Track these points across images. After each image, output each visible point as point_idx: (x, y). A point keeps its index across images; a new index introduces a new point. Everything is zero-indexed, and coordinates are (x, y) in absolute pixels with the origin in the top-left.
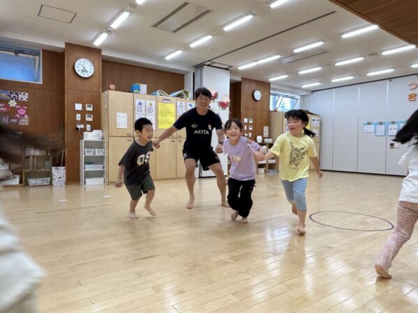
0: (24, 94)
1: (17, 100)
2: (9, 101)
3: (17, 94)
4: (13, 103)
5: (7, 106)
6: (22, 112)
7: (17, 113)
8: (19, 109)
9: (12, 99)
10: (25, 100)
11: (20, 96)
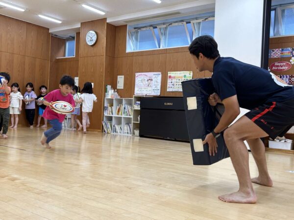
2: (290, 58)
5: (289, 64)
9: (293, 56)
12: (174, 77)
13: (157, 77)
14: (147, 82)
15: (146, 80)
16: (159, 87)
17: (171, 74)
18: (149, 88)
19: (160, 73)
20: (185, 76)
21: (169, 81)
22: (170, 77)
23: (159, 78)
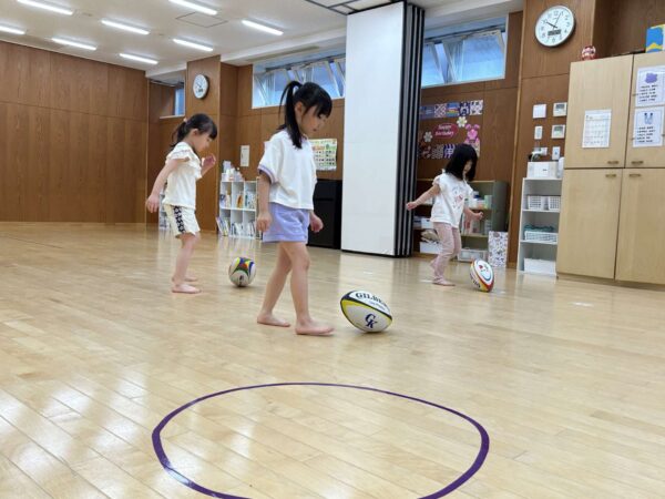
0: (477, 104)
1: (468, 116)
2: (457, 118)
3: (468, 105)
4: (462, 122)
5: (455, 128)
6: (472, 135)
7: (467, 137)
8: (470, 130)
9: (461, 115)
10: (478, 113)
11: (472, 107)
20: (328, 146)
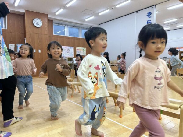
12: (79, 50)
13: (71, 49)
14: (67, 51)
15: (66, 50)
16: (73, 53)
17: (77, 48)
18: (68, 54)
19: (73, 47)
20: (83, 50)
21: (77, 51)
22: (77, 49)
23: (72, 50)
